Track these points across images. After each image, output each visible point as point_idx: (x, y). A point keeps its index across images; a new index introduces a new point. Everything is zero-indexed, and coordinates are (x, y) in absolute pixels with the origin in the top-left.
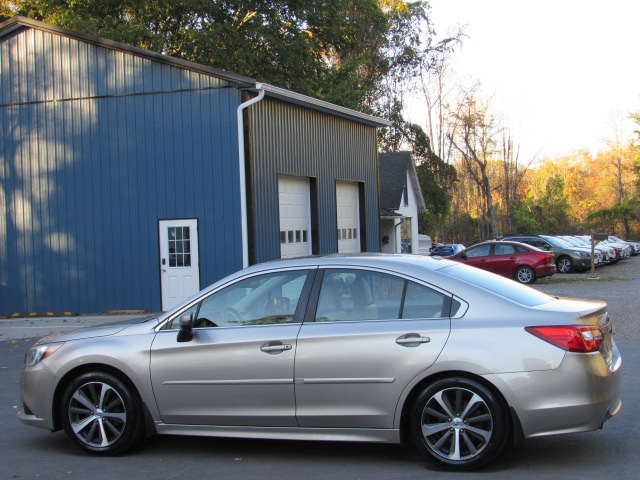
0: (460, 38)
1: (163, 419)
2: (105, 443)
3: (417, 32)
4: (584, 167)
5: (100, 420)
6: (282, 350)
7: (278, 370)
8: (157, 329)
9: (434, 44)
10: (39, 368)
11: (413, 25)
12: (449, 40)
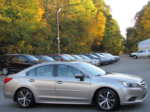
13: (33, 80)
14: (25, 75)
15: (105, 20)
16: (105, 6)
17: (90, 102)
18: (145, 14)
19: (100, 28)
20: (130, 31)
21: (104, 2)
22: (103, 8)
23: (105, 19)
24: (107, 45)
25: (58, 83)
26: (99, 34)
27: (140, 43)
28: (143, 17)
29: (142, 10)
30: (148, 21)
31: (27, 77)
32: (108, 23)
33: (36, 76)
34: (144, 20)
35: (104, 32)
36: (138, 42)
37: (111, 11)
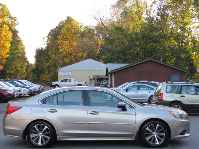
13: (54, 110)
14: (40, 103)
15: (11, 37)
16: (11, 17)
17: (134, 137)
18: (62, 32)
19: (3, 46)
20: (41, 54)
21: (9, 12)
22: (7, 19)
23: (11, 35)
24: (10, 70)
25: (92, 114)
26: (2, 55)
27: (61, 70)
28: (59, 36)
29: (58, 27)
30: (66, 41)
31: (44, 105)
32: (14, 41)
33: (58, 104)
34: (61, 40)
35: (8, 52)
36: (58, 68)
37: (18, 24)
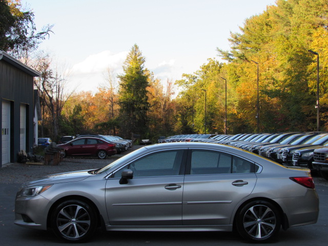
0: (48, 32)
1: (110, 223)
2: (77, 236)
3: (26, 27)
4: (88, 101)
5: (75, 225)
6: (176, 188)
7: (174, 198)
8: (107, 178)
9: (35, 34)
10: (39, 197)
11: (24, 24)
12: (43, 33)
